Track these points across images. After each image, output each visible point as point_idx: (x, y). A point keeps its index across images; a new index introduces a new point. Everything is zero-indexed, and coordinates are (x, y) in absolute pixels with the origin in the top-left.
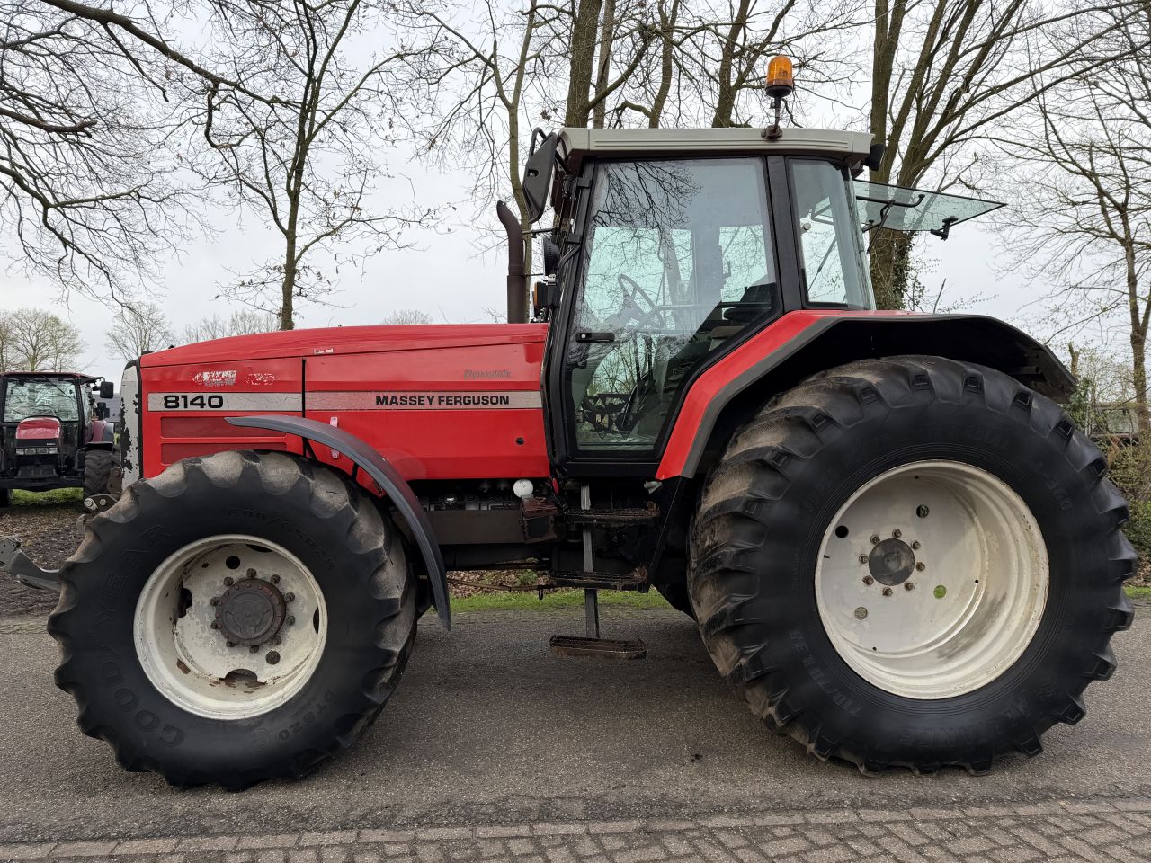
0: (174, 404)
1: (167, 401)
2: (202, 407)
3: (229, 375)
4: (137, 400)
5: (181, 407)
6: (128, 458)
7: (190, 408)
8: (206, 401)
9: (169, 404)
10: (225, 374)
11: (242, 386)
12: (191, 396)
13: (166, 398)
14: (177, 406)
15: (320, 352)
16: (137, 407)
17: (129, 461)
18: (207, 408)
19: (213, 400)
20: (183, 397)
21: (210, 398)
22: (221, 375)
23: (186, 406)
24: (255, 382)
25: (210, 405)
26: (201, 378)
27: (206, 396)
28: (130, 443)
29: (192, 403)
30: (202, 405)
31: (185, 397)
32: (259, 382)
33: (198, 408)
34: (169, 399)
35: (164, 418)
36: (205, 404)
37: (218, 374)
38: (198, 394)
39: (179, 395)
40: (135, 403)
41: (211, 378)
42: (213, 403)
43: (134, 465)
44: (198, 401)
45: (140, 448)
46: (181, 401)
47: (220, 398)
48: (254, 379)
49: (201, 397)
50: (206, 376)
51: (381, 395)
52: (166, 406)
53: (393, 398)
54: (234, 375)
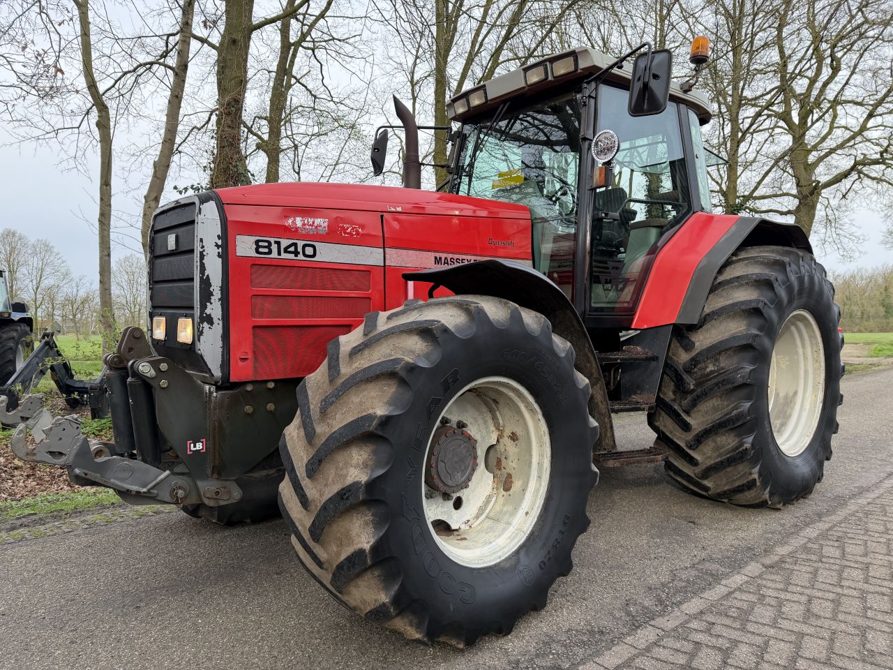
0: (266, 250)
1: (258, 247)
2: (296, 256)
3: (321, 222)
4: (220, 242)
5: (274, 255)
6: (208, 311)
7: (284, 256)
8: (300, 249)
9: (261, 250)
10: (318, 221)
11: (334, 235)
12: (285, 243)
13: (257, 242)
14: (270, 252)
15: (393, 209)
16: (220, 250)
17: (210, 315)
18: (301, 257)
19: (307, 248)
20: (276, 242)
21: (304, 246)
22: (313, 222)
23: (279, 254)
24: (345, 233)
25: (305, 255)
26: (294, 222)
27: (300, 244)
28: (211, 294)
29: (286, 251)
30: (296, 253)
31: (278, 243)
32: (348, 233)
33: (292, 256)
34: (260, 244)
35: (254, 264)
36: (299, 253)
37: (311, 221)
38: (291, 242)
39: (272, 240)
40: (217, 245)
41: (304, 225)
42: (307, 253)
43: (216, 321)
44: (292, 249)
45: (225, 301)
46: (274, 247)
47: (314, 247)
48: (344, 230)
49: (295, 245)
50: (299, 221)
51: (438, 255)
52: (257, 252)
53: (446, 258)
54: (326, 224)
